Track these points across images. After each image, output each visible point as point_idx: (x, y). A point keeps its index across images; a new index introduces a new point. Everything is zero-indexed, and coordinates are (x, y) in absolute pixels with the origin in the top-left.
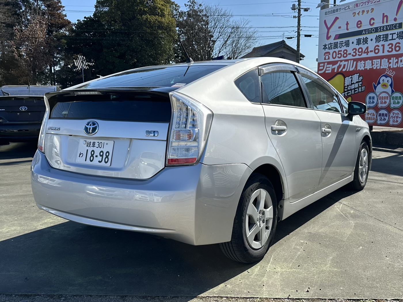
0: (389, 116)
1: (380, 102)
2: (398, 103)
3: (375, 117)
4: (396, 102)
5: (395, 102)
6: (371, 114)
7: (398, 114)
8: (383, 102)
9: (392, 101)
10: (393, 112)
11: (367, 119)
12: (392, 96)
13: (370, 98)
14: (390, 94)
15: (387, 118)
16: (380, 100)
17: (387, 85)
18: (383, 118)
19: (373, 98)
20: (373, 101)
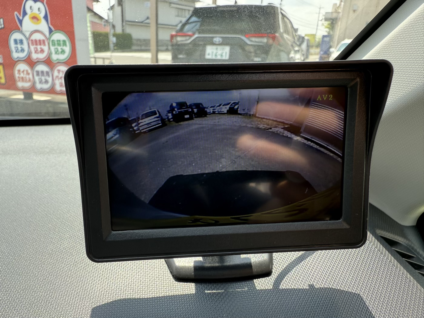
0: (53, 75)
1: (33, 51)
2: (63, 52)
3: (31, 76)
4: (60, 50)
5: (58, 50)
6: (23, 72)
8: (39, 50)
9: (52, 48)
10: (58, 68)
11: (19, 81)
12: (52, 39)
13: (16, 41)
14: (47, 34)
15: (50, 79)
16: (33, 46)
17: (39, 18)
18: (43, 78)
19: (21, 42)
20: (21, 47)
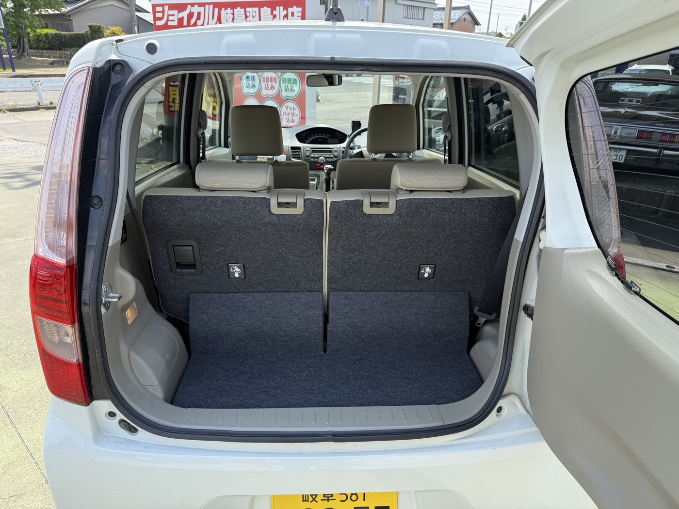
1: (264, 87)
2: (293, 89)
4: (290, 88)
5: (288, 88)
7: (294, 108)
8: (270, 86)
9: (283, 85)
10: (286, 104)
12: (283, 77)
13: (248, 77)
16: (264, 83)
19: (253, 78)
20: (253, 84)
